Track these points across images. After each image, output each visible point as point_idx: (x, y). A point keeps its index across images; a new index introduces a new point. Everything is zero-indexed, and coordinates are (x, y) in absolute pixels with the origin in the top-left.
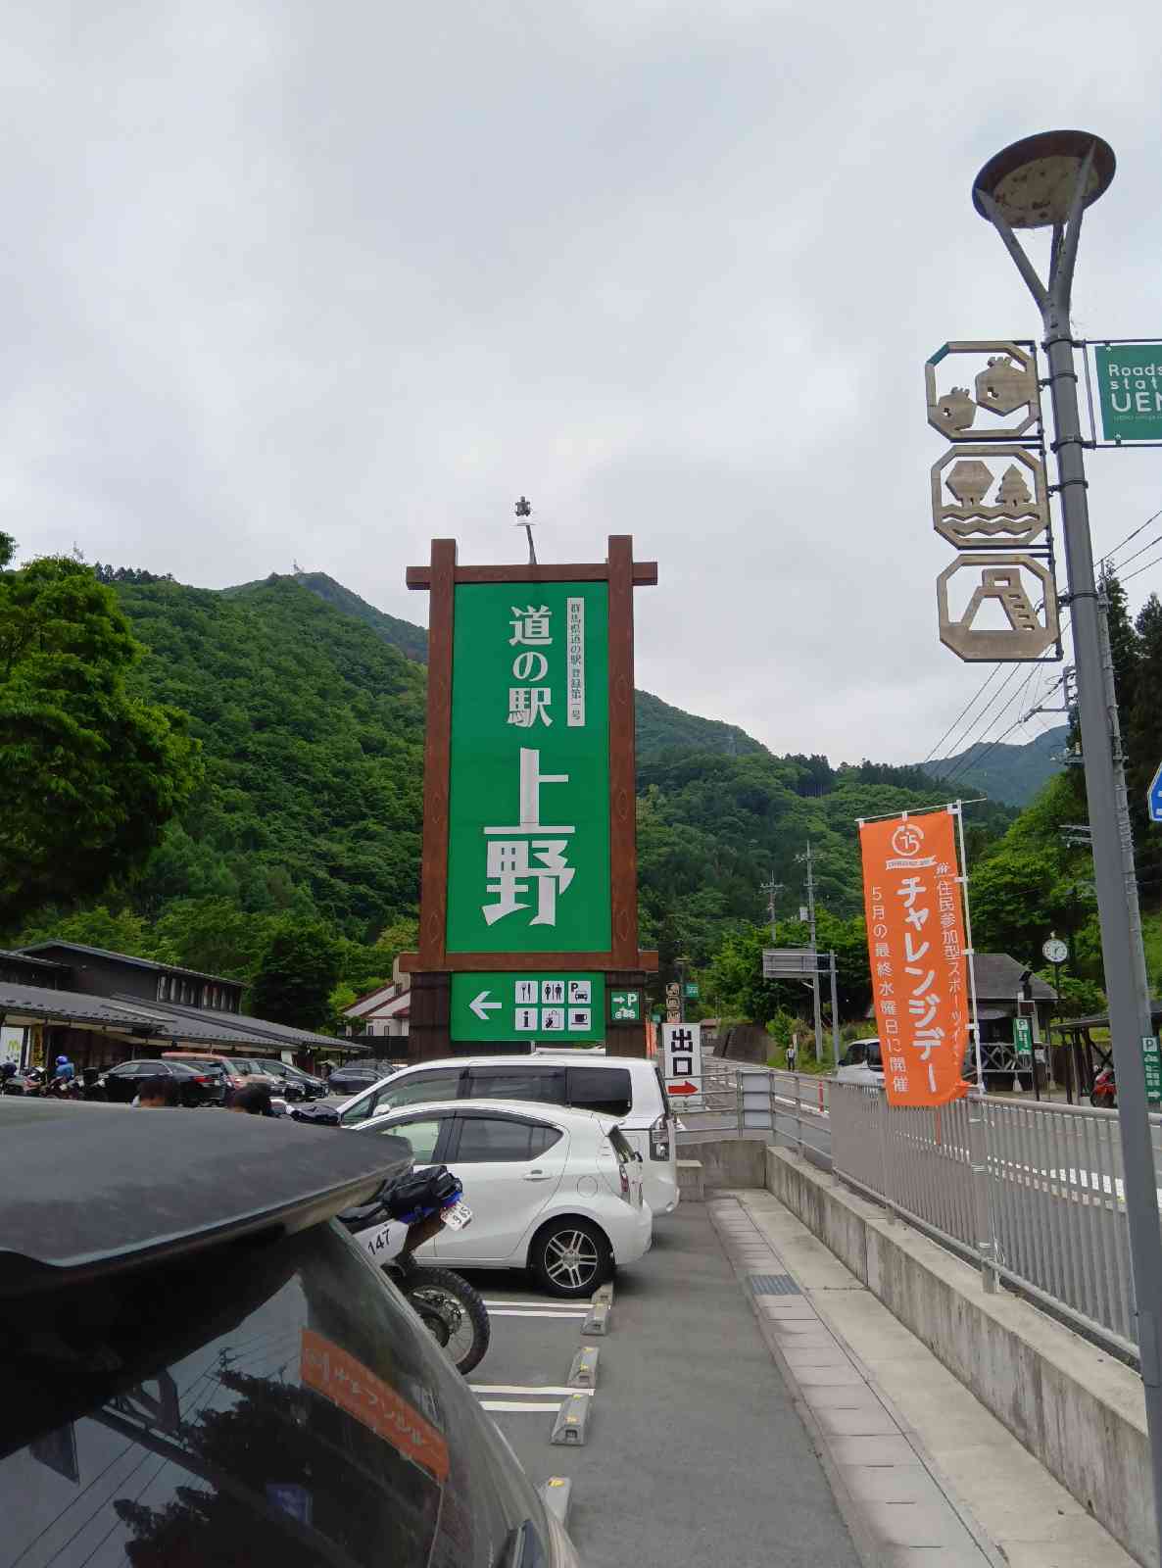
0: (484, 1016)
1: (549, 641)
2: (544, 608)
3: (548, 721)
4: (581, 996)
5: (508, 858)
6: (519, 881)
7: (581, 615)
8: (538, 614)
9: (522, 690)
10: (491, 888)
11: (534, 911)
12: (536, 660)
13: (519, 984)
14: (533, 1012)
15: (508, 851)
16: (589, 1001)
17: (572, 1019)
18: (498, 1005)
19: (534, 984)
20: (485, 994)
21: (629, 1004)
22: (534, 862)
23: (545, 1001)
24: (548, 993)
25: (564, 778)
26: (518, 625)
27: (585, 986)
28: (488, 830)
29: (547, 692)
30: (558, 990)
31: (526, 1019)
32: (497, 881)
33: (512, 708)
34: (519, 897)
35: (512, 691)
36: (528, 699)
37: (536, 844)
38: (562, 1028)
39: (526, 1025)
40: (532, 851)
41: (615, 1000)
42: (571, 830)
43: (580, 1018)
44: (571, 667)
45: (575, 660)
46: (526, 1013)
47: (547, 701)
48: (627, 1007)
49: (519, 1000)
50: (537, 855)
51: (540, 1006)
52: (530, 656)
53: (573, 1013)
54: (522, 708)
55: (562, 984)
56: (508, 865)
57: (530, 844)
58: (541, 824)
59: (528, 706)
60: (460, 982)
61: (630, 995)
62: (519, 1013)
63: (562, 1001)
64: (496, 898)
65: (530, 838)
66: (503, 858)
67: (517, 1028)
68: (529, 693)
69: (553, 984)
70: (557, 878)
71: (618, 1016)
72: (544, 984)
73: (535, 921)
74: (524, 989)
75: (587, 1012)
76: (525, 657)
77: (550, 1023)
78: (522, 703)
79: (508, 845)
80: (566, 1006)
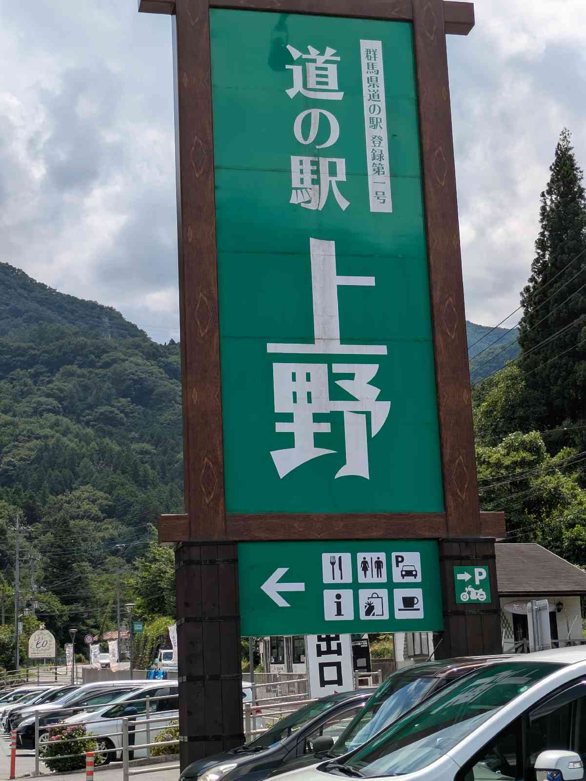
0: (282, 603)
1: (339, 96)
2: (330, 51)
3: (344, 204)
4: (409, 573)
5: (302, 388)
6: (318, 418)
7: (379, 64)
8: (323, 58)
9: (307, 160)
10: (281, 427)
11: (340, 459)
12: (323, 119)
13: (326, 558)
14: (347, 595)
15: (301, 377)
16: (419, 579)
17: (399, 604)
18: (300, 587)
19: (346, 557)
20: (281, 572)
21: (477, 583)
22: (337, 394)
23: (361, 579)
24: (365, 569)
25: (369, 281)
26: (297, 70)
27: (413, 559)
28: (272, 348)
29: (341, 164)
30: (379, 564)
31: (339, 605)
32: (288, 418)
33: (295, 183)
34: (320, 440)
35: (295, 160)
36: (316, 172)
37: (337, 368)
38: (386, 617)
39: (339, 613)
40: (333, 377)
41: (460, 577)
42: (381, 350)
43: (409, 602)
44: (369, 132)
45: (375, 124)
46: (338, 596)
47: (342, 176)
48: (477, 588)
49: (327, 579)
50: (339, 383)
51: (356, 586)
52: (315, 113)
53: (399, 594)
54: (308, 183)
55: (382, 556)
56: (302, 397)
57: (330, 369)
58: (344, 340)
59: (316, 182)
60: (249, 554)
61: (477, 570)
62: (329, 596)
63: (384, 579)
64: (288, 441)
65: (328, 359)
66: (294, 387)
67: (327, 618)
68: (315, 163)
69: (371, 557)
70: (368, 414)
71: (464, 597)
72: (360, 556)
73: (342, 473)
74: (333, 564)
75: (417, 593)
76: (308, 117)
77: (370, 610)
78: (308, 177)
79: (301, 369)
80: (390, 586)
